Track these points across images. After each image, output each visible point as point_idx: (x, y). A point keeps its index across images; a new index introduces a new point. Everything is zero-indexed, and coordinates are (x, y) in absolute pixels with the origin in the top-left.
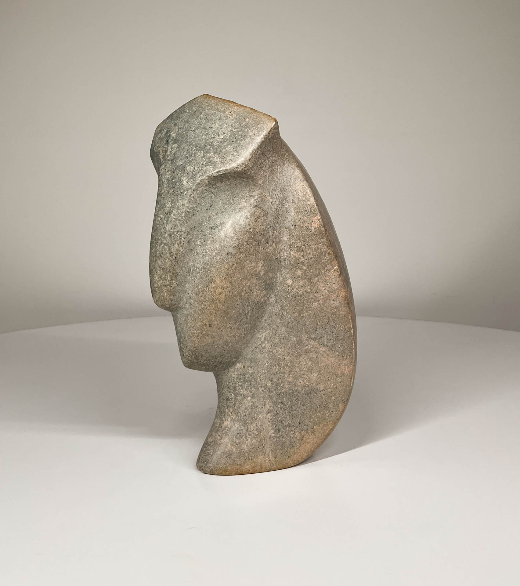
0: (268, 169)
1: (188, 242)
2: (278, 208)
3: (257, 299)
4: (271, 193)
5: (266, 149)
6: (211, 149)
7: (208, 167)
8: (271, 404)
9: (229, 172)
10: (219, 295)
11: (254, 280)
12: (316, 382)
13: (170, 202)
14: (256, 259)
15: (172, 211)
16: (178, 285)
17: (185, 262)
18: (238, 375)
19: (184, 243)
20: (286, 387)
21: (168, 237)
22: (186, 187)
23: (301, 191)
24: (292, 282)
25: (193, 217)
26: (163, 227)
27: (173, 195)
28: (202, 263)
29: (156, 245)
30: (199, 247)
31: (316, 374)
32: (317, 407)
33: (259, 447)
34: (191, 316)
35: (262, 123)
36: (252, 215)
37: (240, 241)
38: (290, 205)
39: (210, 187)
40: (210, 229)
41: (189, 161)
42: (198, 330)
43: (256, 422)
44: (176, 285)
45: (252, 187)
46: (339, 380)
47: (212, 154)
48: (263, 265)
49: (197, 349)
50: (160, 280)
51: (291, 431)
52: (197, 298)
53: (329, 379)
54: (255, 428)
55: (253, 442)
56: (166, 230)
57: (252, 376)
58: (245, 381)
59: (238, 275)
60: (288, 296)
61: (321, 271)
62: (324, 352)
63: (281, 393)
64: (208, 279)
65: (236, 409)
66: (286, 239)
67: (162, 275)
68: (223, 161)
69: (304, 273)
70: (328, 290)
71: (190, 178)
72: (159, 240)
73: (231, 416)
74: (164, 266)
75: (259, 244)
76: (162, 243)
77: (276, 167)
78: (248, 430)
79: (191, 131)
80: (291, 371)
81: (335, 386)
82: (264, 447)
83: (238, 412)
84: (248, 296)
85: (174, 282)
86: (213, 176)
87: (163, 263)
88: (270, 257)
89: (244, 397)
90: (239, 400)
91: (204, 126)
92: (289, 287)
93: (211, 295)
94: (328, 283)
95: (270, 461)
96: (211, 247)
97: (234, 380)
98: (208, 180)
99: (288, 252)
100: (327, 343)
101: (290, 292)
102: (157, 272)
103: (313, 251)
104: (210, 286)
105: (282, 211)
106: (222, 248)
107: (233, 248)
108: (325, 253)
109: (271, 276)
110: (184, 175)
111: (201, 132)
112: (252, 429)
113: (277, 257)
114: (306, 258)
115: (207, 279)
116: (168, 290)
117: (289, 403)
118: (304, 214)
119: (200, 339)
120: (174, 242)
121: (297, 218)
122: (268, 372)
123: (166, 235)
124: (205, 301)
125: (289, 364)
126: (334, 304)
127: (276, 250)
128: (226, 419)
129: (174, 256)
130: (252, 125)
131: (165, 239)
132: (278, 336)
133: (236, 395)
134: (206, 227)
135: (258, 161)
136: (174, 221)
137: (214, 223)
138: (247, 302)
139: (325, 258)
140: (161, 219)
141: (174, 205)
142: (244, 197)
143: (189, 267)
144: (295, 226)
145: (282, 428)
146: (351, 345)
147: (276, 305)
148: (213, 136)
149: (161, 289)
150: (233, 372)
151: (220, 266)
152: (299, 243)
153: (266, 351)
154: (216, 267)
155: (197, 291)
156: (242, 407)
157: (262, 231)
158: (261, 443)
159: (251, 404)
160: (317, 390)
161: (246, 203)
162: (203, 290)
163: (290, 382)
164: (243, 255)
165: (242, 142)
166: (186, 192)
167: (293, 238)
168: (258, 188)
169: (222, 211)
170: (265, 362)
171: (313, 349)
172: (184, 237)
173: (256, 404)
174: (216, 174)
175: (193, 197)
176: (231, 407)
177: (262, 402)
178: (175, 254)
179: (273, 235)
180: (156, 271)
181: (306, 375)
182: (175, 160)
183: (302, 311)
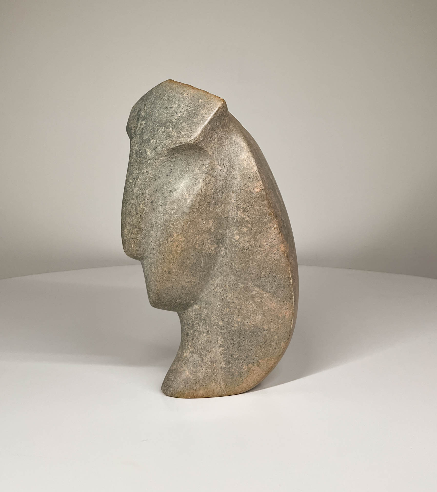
0: (217, 142)
1: (151, 203)
2: (227, 175)
3: (209, 251)
4: (220, 162)
5: (214, 125)
6: (170, 125)
7: (167, 140)
8: (223, 340)
9: (184, 145)
10: (176, 247)
11: (205, 235)
12: (261, 322)
13: (137, 169)
14: (207, 218)
15: (139, 177)
16: (143, 238)
17: (148, 219)
18: (195, 314)
19: (147, 203)
20: (235, 326)
21: (135, 198)
22: (149, 157)
23: (246, 161)
24: (239, 237)
25: (155, 182)
26: (132, 190)
27: (139, 163)
28: (162, 220)
29: (126, 205)
30: (161, 206)
31: (261, 316)
32: (262, 344)
33: (212, 376)
34: (154, 264)
35: (212, 103)
36: (203, 181)
37: (193, 203)
38: (236, 172)
39: (169, 157)
40: (170, 192)
41: (153, 135)
42: (160, 276)
43: (210, 355)
44: (142, 238)
45: (204, 157)
46: (280, 322)
47: (171, 129)
48: (214, 222)
49: (159, 292)
50: (129, 233)
51: (240, 363)
52: (159, 250)
53: (272, 320)
54: (209, 359)
55: (207, 371)
56: (133, 192)
57: (207, 316)
58: (201, 320)
59: (192, 231)
60: (236, 249)
61: (263, 228)
62: (267, 297)
63: (231, 331)
64: (168, 234)
65: (194, 343)
66: (233, 201)
67: (130, 229)
68: (179, 136)
69: (249, 230)
70: (269, 245)
71: (153, 149)
72: (128, 200)
73: (190, 349)
74: (131, 222)
75: (210, 205)
76: (130, 203)
77: (225, 141)
78: (203, 361)
79: (156, 110)
80: (239, 312)
81: (277, 327)
82: (216, 376)
83: (195, 345)
84: (201, 248)
85: (139, 236)
86: (171, 148)
87: (131, 219)
88: (219, 216)
89: (201, 333)
90: (197, 336)
91: (166, 106)
92: (237, 242)
93: (170, 247)
94: (269, 239)
95: (221, 388)
96: (170, 207)
97: (192, 319)
98: (167, 151)
99: (235, 212)
100: (270, 290)
101: (237, 246)
102: (126, 228)
103: (256, 212)
104: (169, 240)
105: (229, 177)
106: (179, 208)
107: (188, 208)
108: (267, 214)
109: (221, 232)
110: (149, 147)
111: (164, 111)
112: (206, 360)
113: (226, 216)
114: (250, 217)
115: (166, 234)
116: (134, 242)
117: (238, 340)
118: (248, 180)
119: (161, 283)
120: (139, 203)
121: (242, 183)
122: (220, 313)
123: (134, 197)
124: (165, 252)
125: (237, 307)
126: (275, 257)
127: (225, 210)
128: (186, 351)
129: (140, 214)
130: (204, 105)
131: (133, 200)
132: (228, 283)
133: (194, 331)
134: (166, 190)
135: (208, 135)
136: (139, 185)
137: (173, 187)
138: (200, 254)
139: (267, 217)
140: (130, 183)
141: (140, 172)
142: (198, 165)
143: (152, 224)
144: (241, 190)
145: (232, 360)
146: (291, 292)
147: (226, 256)
148: (172, 115)
149: (129, 242)
150: (191, 312)
151: (177, 223)
152: (245, 204)
153: (219, 295)
154: (174, 223)
155: (159, 243)
156: (199, 342)
157: (212, 194)
158: (214, 372)
159: (206, 339)
160: (262, 329)
161: (199, 171)
162: (163, 243)
163: (239, 322)
164: (196, 214)
165: (195, 119)
166: (149, 161)
167: (239, 201)
168: (209, 158)
169: (180, 177)
170: (218, 305)
171: (258, 295)
172: (148, 199)
173: (210, 339)
174: (173, 146)
175: (155, 165)
176: (190, 341)
177: (215, 338)
178: (141, 213)
179: (222, 198)
180: (126, 226)
181: (253, 317)
182: (143, 135)
183: (248, 262)
